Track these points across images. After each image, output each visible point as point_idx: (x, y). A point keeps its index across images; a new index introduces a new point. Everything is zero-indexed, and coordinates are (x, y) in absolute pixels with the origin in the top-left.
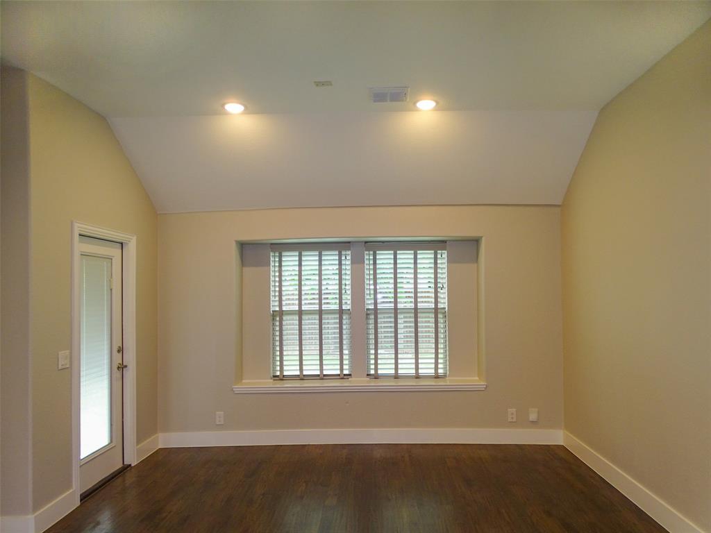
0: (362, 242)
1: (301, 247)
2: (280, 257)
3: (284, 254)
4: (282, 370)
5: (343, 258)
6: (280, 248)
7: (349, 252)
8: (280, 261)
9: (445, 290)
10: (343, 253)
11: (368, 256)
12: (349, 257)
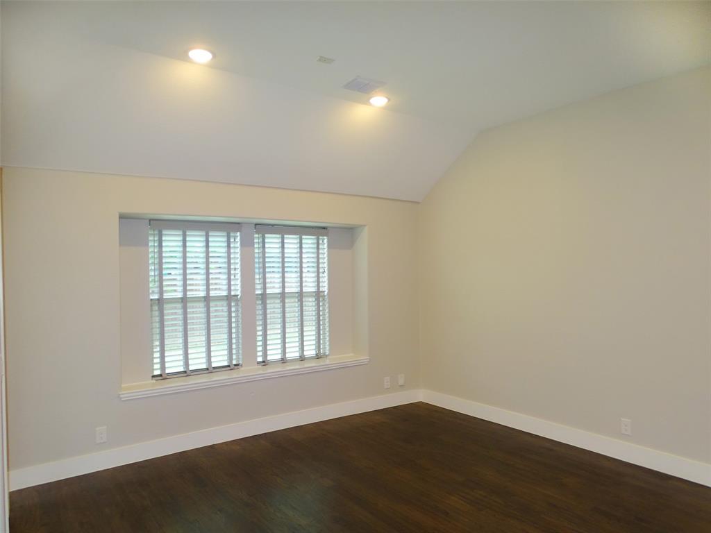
0: (251, 224)
1: (185, 226)
2: (160, 236)
3: (164, 232)
4: (163, 367)
5: (232, 240)
6: (160, 224)
7: (238, 234)
8: (160, 241)
9: (326, 274)
10: (232, 234)
11: (257, 239)
12: (238, 239)
